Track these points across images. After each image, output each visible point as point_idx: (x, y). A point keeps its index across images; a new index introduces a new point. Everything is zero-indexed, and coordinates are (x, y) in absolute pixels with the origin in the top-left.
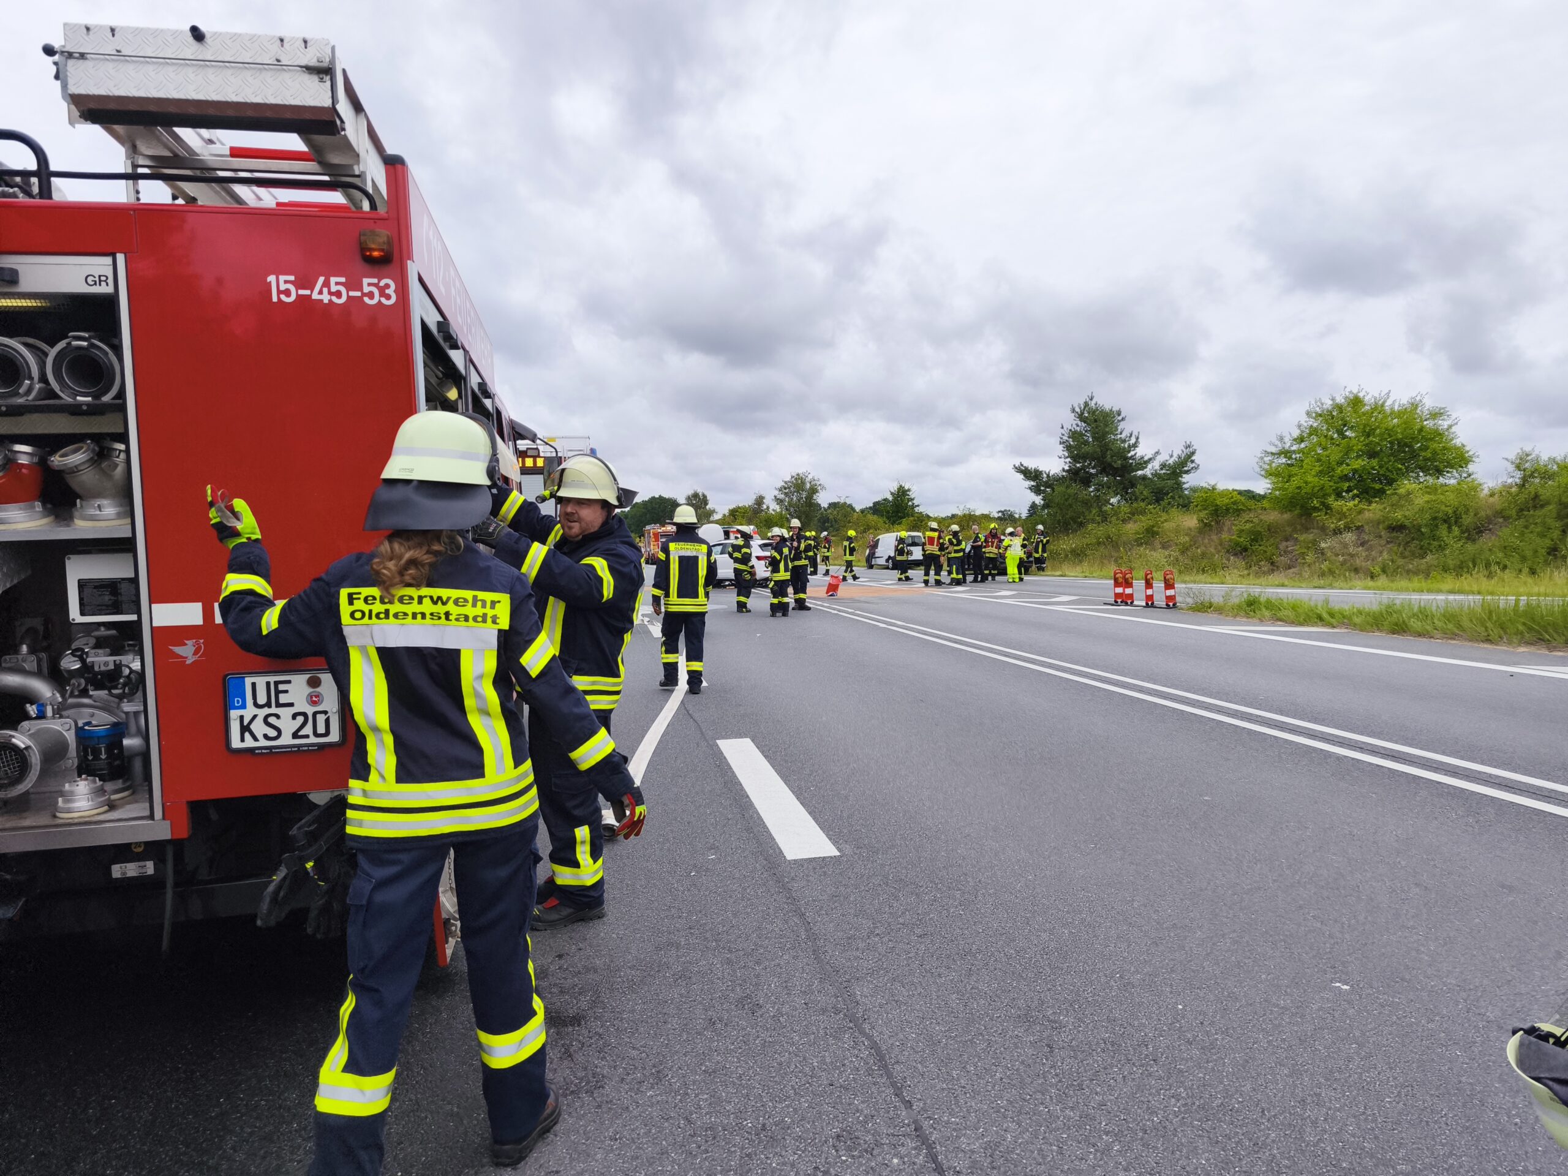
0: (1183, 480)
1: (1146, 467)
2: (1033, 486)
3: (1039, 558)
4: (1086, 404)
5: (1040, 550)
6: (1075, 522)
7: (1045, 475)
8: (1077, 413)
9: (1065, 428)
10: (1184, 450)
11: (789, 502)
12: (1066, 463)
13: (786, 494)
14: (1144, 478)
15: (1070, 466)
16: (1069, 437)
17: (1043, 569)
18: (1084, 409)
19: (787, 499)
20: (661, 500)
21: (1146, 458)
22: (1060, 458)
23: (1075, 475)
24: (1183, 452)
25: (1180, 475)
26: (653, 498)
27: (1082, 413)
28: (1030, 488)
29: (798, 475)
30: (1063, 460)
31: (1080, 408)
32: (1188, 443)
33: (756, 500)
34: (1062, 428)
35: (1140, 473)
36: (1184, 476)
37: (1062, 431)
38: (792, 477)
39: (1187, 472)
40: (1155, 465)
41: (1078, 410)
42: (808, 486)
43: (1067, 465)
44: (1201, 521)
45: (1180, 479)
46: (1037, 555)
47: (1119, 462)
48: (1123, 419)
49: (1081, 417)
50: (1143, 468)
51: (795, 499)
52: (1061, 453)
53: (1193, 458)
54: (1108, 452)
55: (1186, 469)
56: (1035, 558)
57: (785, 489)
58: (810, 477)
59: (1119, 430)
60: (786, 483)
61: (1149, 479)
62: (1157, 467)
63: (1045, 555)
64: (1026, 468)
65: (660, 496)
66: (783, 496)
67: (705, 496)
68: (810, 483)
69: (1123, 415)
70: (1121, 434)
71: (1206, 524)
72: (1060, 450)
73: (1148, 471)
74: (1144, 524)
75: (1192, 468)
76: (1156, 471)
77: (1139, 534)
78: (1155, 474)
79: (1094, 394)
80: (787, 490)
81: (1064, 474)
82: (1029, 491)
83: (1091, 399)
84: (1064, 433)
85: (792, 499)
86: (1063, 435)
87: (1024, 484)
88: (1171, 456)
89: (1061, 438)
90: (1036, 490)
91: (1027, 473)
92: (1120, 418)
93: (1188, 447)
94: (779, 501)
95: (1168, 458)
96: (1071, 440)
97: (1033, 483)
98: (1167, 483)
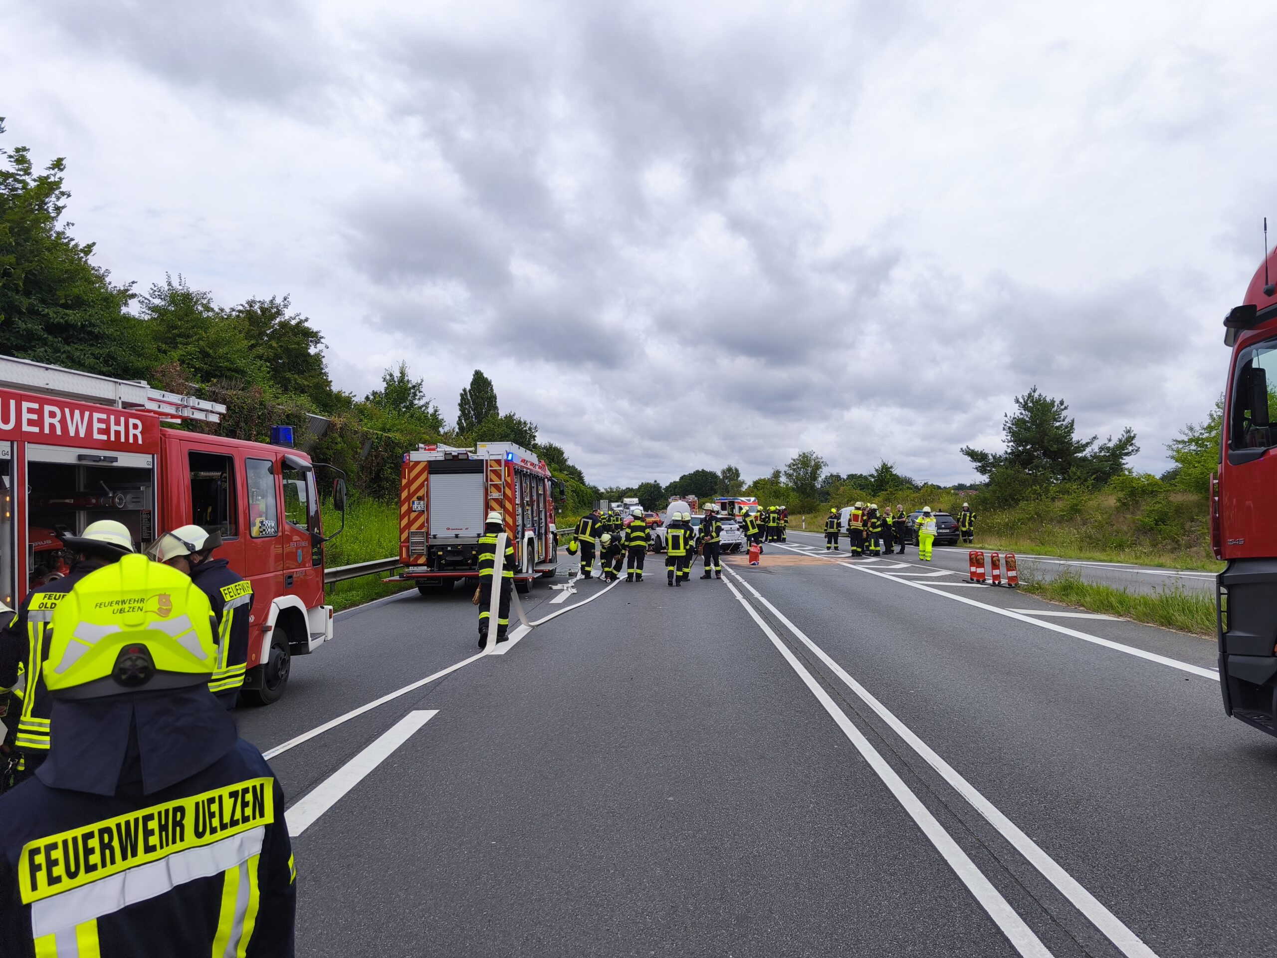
0: (1123, 461)
1: (1084, 450)
2: (980, 467)
3: (966, 531)
4: (1030, 396)
5: (967, 524)
6: (1013, 499)
7: (991, 457)
8: (1021, 403)
9: (1008, 417)
10: (1125, 434)
11: (796, 476)
12: (1008, 446)
13: (794, 470)
14: (1084, 459)
15: (1011, 450)
16: (1013, 424)
17: (970, 542)
18: (1027, 400)
19: (795, 474)
20: (703, 473)
21: (1084, 442)
22: (1004, 442)
23: (1017, 459)
24: (1123, 436)
25: (1121, 456)
26: (698, 471)
27: (1026, 403)
28: (977, 468)
29: (804, 454)
30: (1006, 443)
31: (1024, 399)
32: (1128, 428)
33: (774, 474)
34: (1006, 416)
35: (1080, 455)
36: (1124, 457)
37: (1006, 419)
38: (800, 456)
39: (1127, 454)
40: (1095, 447)
41: (1021, 400)
42: (813, 463)
43: (1010, 449)
44: (1119, 500)
45: (1121, 460)
46: (964, 529)
47: (1055, 446)
48: (1066, 408)
49: (1025, 407)
50: (1081, 451)
51: (802, 474)
52: (1004, 438)
53: (1133, 442)
54: (1046, 437)
55: (1126, 451)
56: (962, 531)
57: (794, 465)
58: (814, 456)
59: (1062, 418)
60: (794, 460)
61: (1089, 460)
62: (1097, 450)
63: (972, 528)
64: (973, 451)
65: (703, 470)
66: (792, 471)
67: (737, 470)
68: (815, 460)
69: (1065, 404)
70: (1064, 420)
71: (1124, 504)
72: (1004, 435)
73: (1087, 452)
74: (1068, 503)
75: (1132, 451)
76: (1095, 453)
77: (1063, 512)
78: (1095, 456)
79: (1036, 387)
80: (795, 467)
81: (1008, 456)
82: (976, 470)
83: (1034, 391)
84: (1007, 420)
85: (800, 474)
86: (1007, 422)
87: (971, 465)
88: (1110, 440)
89: (1005, 425)
90: (982, 470)
91: (974, 455)
92: (1063, 407)
93: (1128, 432)
94: (789, 476)
95: (1107, 442)
96: (1014, 427)
97: (980, 464)
98: (1104, 464)
